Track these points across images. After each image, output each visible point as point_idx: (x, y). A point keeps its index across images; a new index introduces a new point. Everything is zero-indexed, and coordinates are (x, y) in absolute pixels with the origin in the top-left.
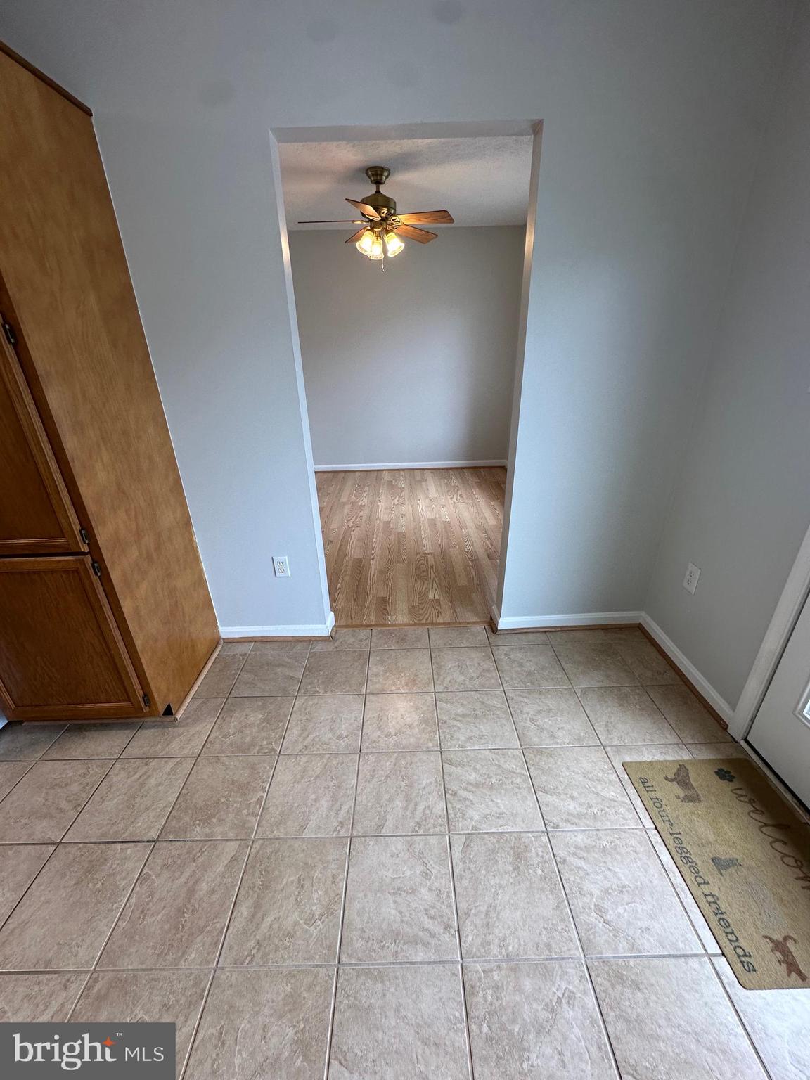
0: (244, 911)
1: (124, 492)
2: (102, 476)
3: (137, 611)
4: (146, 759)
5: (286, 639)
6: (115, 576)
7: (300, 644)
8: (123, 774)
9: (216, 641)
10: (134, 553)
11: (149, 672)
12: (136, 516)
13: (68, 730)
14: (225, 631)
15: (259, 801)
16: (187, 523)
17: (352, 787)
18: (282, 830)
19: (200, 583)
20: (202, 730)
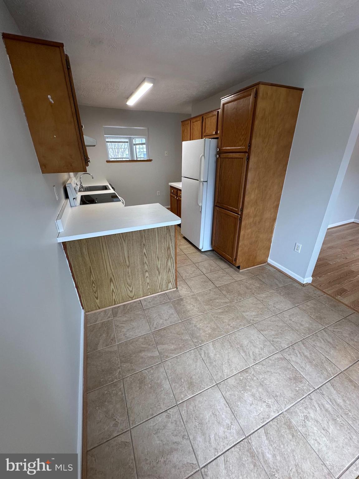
0: (220, 311)
1: (257, 203)
2: (253, 196)
3: (244, 235)
4: (227, 273)
5: (287, 275)
6: (243, 223)
7: (290, 279)
8: (221, 272)
9: (265, 262)
10: (251, 220)
11: (239, 253)
12: (257, 211)
13: (220, 258)
14: (270, 260)
15: (240, 299)
16: (274, 220)
17: (264, 318)
18: (239, 308)
19: (270, 240)
20: (243, 277)
